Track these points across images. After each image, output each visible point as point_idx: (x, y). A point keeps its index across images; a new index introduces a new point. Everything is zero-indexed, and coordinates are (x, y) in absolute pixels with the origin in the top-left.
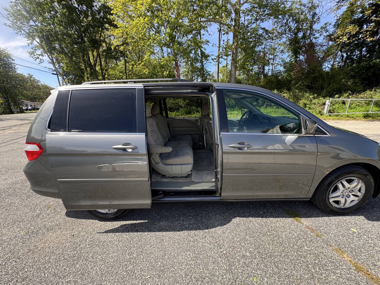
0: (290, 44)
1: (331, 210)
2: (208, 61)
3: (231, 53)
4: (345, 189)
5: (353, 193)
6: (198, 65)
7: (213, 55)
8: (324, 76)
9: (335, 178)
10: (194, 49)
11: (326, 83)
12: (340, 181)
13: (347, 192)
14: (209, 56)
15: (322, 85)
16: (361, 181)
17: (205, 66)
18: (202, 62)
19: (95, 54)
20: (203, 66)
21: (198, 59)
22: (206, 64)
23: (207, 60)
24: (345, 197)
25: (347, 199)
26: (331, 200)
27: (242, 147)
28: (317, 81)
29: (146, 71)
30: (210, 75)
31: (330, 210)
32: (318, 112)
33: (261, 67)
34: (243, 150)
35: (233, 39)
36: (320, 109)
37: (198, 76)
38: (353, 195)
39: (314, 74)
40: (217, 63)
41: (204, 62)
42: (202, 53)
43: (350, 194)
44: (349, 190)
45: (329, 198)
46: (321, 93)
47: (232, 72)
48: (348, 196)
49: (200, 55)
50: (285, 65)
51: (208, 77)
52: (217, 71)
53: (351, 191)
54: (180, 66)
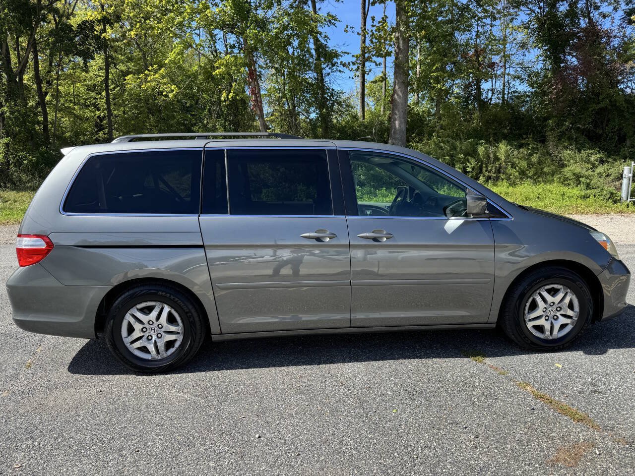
0: (539, 29)
1: (532, 343)
2: (334, 68)
3: (393, 50)
4: (548, 306)
5: (562, 312)
6: (310, 76)
7: (348, 53)
8: (622, 109)
9: (528, 285)
10: (298, 36)
11: (629, 125)
12: (538, 292)
13: (552, 310)
14: (336, 55)
15: (620, 129)
16: (569, 290)
17: (327, 79)
18: (319, 70)
19: (24, 41)
20: (322, 80)
21: (309, 63)
22: (329, 74)
23: (333, 65)
24: (551, 319)
25: (554, 322)
26: (530, 325)
27: (379, 237)
28: (609, 120)
29: (172, 91)
30: (339, 104)
31: (530, 342)
32: (608, 196)
33: (473, 82)
34: (379, 242)
35: (397, 15)
36: (612, 189)
37: (310, 105)
38: (562, 315)
39: (599, 103)
40: (359, 73)
41: (324, 69)
42: (320, 47)
43: (558, 314)
44: (555, 307)
45: (525, 322)
46: (621, 148)
47: (396, 96)
48: (555, 317)
49: (313, 52)
50: (532, 78)
51: (336, 107)
52: (360, 91)
53: (559, 309)
54: (259, 76)
